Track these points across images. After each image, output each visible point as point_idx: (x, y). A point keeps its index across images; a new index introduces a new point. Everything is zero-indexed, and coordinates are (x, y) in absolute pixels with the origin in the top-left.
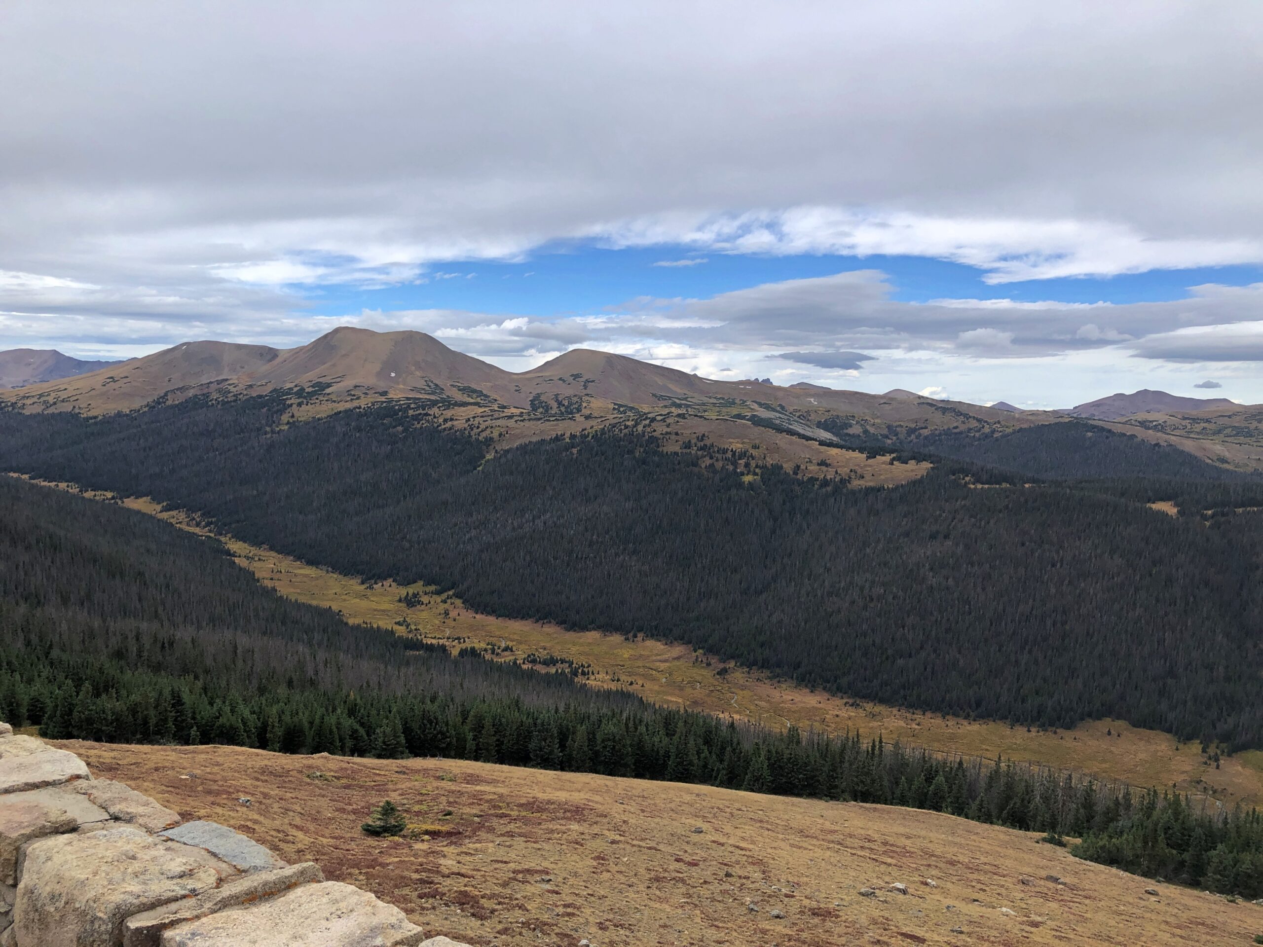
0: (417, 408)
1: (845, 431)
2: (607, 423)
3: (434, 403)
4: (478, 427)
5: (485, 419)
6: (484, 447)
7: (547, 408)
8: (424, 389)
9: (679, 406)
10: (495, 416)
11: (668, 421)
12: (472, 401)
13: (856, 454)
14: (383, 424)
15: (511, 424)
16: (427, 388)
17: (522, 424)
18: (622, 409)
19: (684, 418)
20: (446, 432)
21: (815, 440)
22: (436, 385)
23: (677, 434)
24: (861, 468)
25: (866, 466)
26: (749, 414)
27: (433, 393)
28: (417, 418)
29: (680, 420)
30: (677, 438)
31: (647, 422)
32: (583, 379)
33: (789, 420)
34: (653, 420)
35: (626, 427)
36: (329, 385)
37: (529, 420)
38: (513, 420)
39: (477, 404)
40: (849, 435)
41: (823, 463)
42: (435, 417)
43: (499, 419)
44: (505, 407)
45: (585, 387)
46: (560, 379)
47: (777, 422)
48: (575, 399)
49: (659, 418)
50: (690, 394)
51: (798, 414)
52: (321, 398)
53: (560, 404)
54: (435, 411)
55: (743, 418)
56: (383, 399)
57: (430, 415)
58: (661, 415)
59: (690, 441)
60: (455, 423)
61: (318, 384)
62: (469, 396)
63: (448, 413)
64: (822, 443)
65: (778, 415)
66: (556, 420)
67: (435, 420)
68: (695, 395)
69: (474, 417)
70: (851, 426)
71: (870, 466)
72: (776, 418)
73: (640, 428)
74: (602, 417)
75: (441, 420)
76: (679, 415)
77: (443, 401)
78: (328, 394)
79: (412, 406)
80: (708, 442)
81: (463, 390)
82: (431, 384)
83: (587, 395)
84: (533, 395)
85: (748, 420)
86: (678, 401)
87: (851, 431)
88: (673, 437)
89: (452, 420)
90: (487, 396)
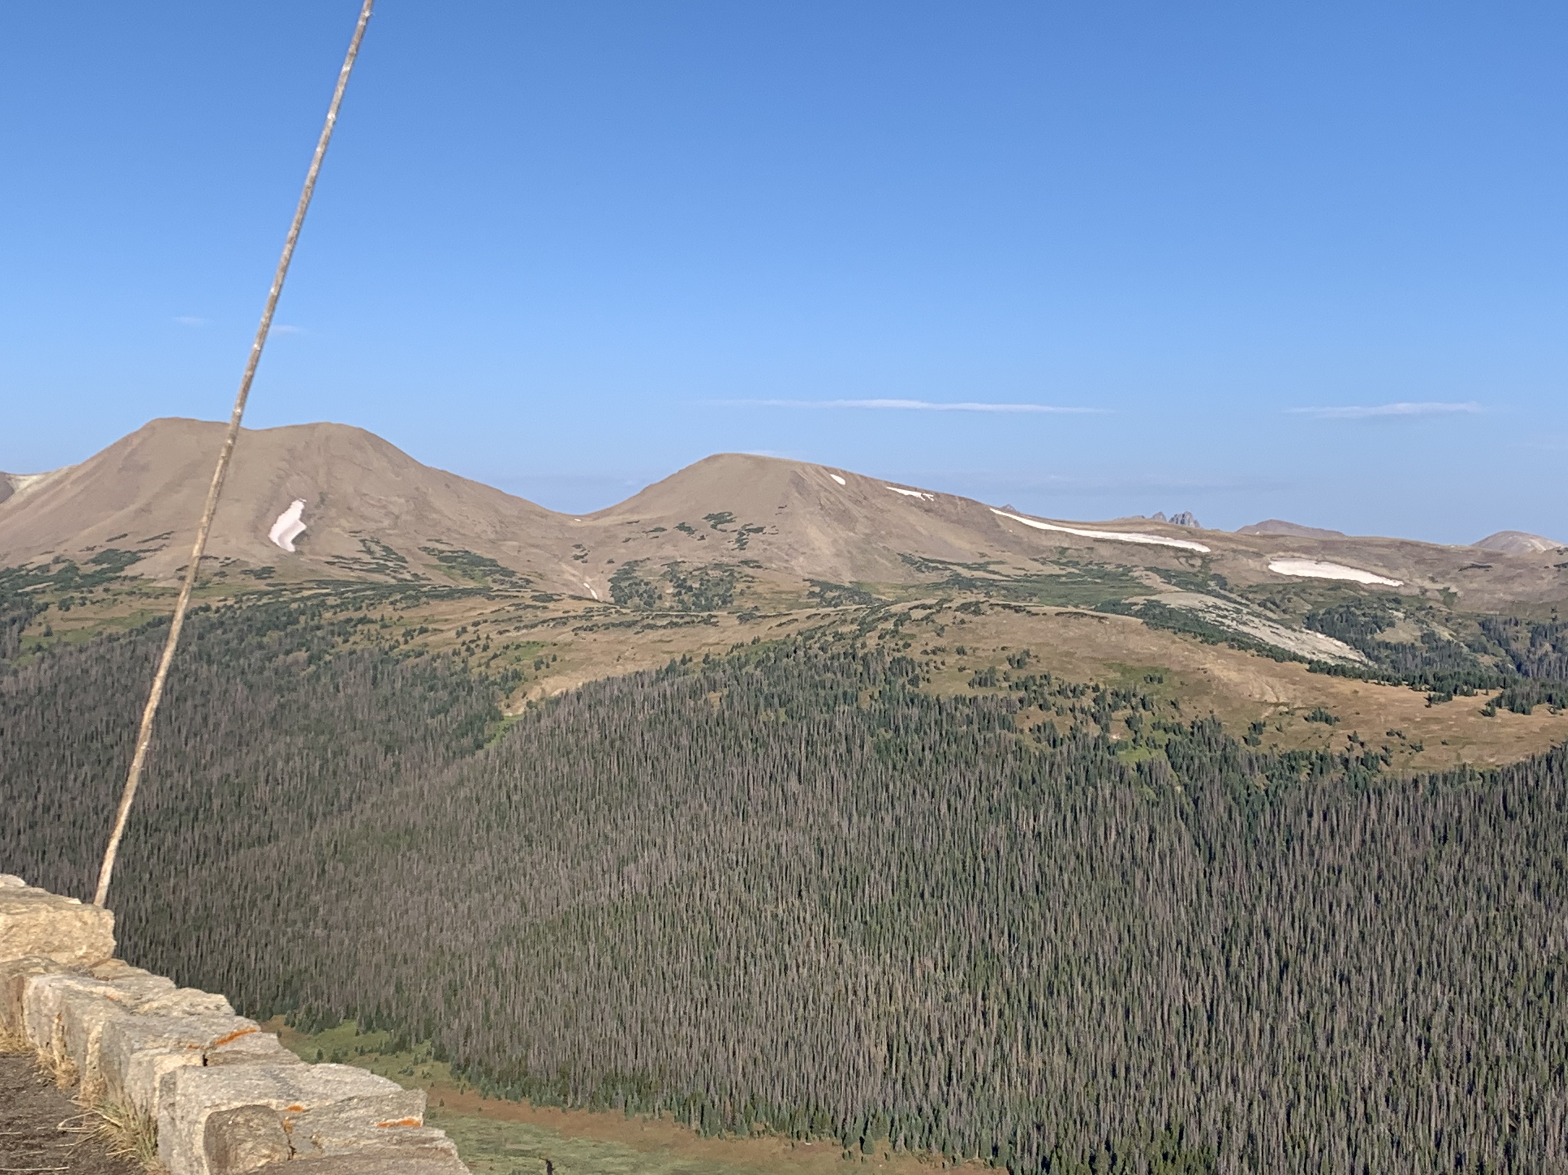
0: (343, 606)
1: (1379, 636)
2: (792, 629)
3: (382, 593)
4: (486, 648)
5: (502, 627)
6: (501, 695)
7: (651, 598)
8: (356, 560)
9: (969, 585)
10: (526, 622)
11: (941, 620)
12: (471, 585)
13: (1403, 692)
14: (261, 646)
15: (565, 635)
16: (366, 558)
17: (590, 636)
18: (829, 595)
19: (977, 612)
20: (412, 661)
21: (1301, 660)
22: (386, 549)
23: (961, 651)
24: (1418, 725)
25: (1428, 720)
26: (1141, 600)
27: (381, 569)
28: (344, 630)
29: (968, 617)
30: (964, 661)
31: (890, 625)
32: (738, 525)
33: (1238, 612)
34: (902, 619)
35: (838, 637)
36: (134, 558)
37: (607, 627)
38: (568, 629)
39: (486, 593)
40: (1387, 646)
41: (1320, 716)
42: (384, 626)
43: (534, 626)
44: (549, 598)
45: (742, 544)
46: (682, 527)
47: (1210, 618)
48: (714, 574)
49: (918, 614)
50: (995, 554)
51: (1261, 597)
52: (115, 586)
53: (681, 585)
54: (386, 610)
55: (1126, 610)
56: (262, 585)
57: (372, 622)
58: (924, 607)
59: (992, 670)
60: (431, 639)
61: (109, 556)
62: (465, 574)
63: (414, 616)
64: (1316, 667)
65: (1210, 600)
66: (673, 624)
67: (386, 633)
68: (1007, 556)
69: (476, 624)
70: (1391, 624)
71: (1437, 720)
72: (1207, 609)
73: (872, 641)
74: (780, 615)
75: (398, 633)
76: (964, 607)
77: (403, 587)
78: (134, 578)
79: (331, 601)
80: (1035, 669)
81: (449, 560)
82: (374, 547)
83: (746, 563)
84: (618, 565)
85: (1136, 615)
86: (965, 573)
87: (1389, 636)
88: (952, 659)
89: (423, 631)
90: (508, 573)
